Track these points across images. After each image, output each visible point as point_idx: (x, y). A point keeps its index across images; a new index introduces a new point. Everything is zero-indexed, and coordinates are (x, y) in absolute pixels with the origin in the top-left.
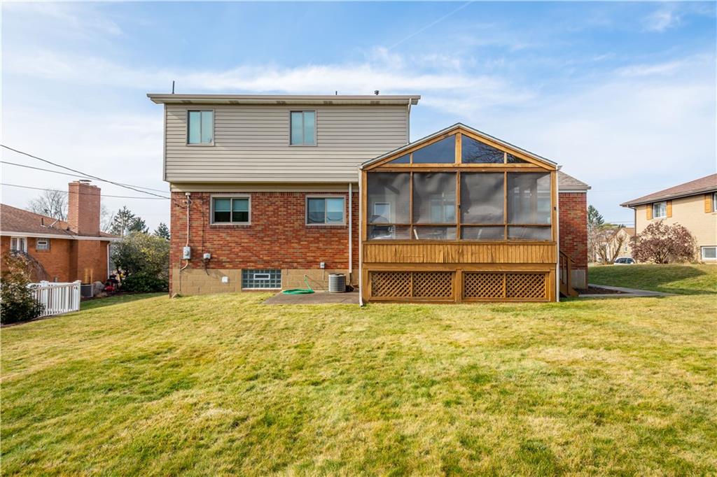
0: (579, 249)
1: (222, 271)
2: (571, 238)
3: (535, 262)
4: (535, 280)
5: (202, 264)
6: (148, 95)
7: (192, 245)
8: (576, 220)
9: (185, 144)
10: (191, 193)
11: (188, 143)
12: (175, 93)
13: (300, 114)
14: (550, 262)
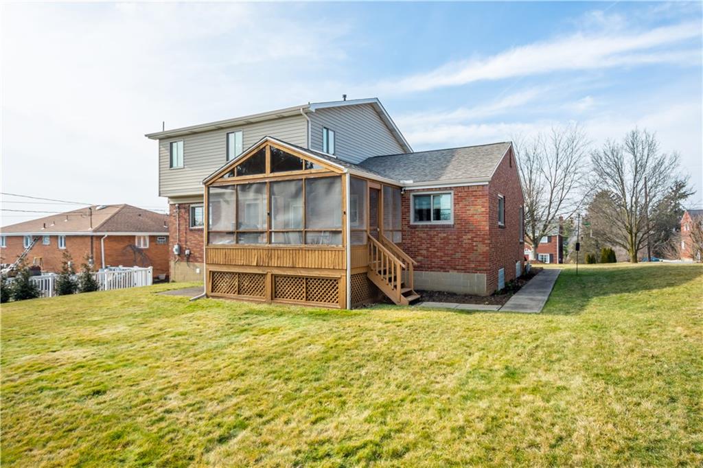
0: (479, 250)
1: (197, 264)
2: (470, 237)
3: (327, 267)
4: (331, 285)
5: (185, 258)
6: (146, 136)
7: (180, 243)
8: (476, 217)
9: (168, 168)
10: (179, 204)
11: (171, 166)
12: (165, 130)
13: (233, 134)
14: (341, 268)
